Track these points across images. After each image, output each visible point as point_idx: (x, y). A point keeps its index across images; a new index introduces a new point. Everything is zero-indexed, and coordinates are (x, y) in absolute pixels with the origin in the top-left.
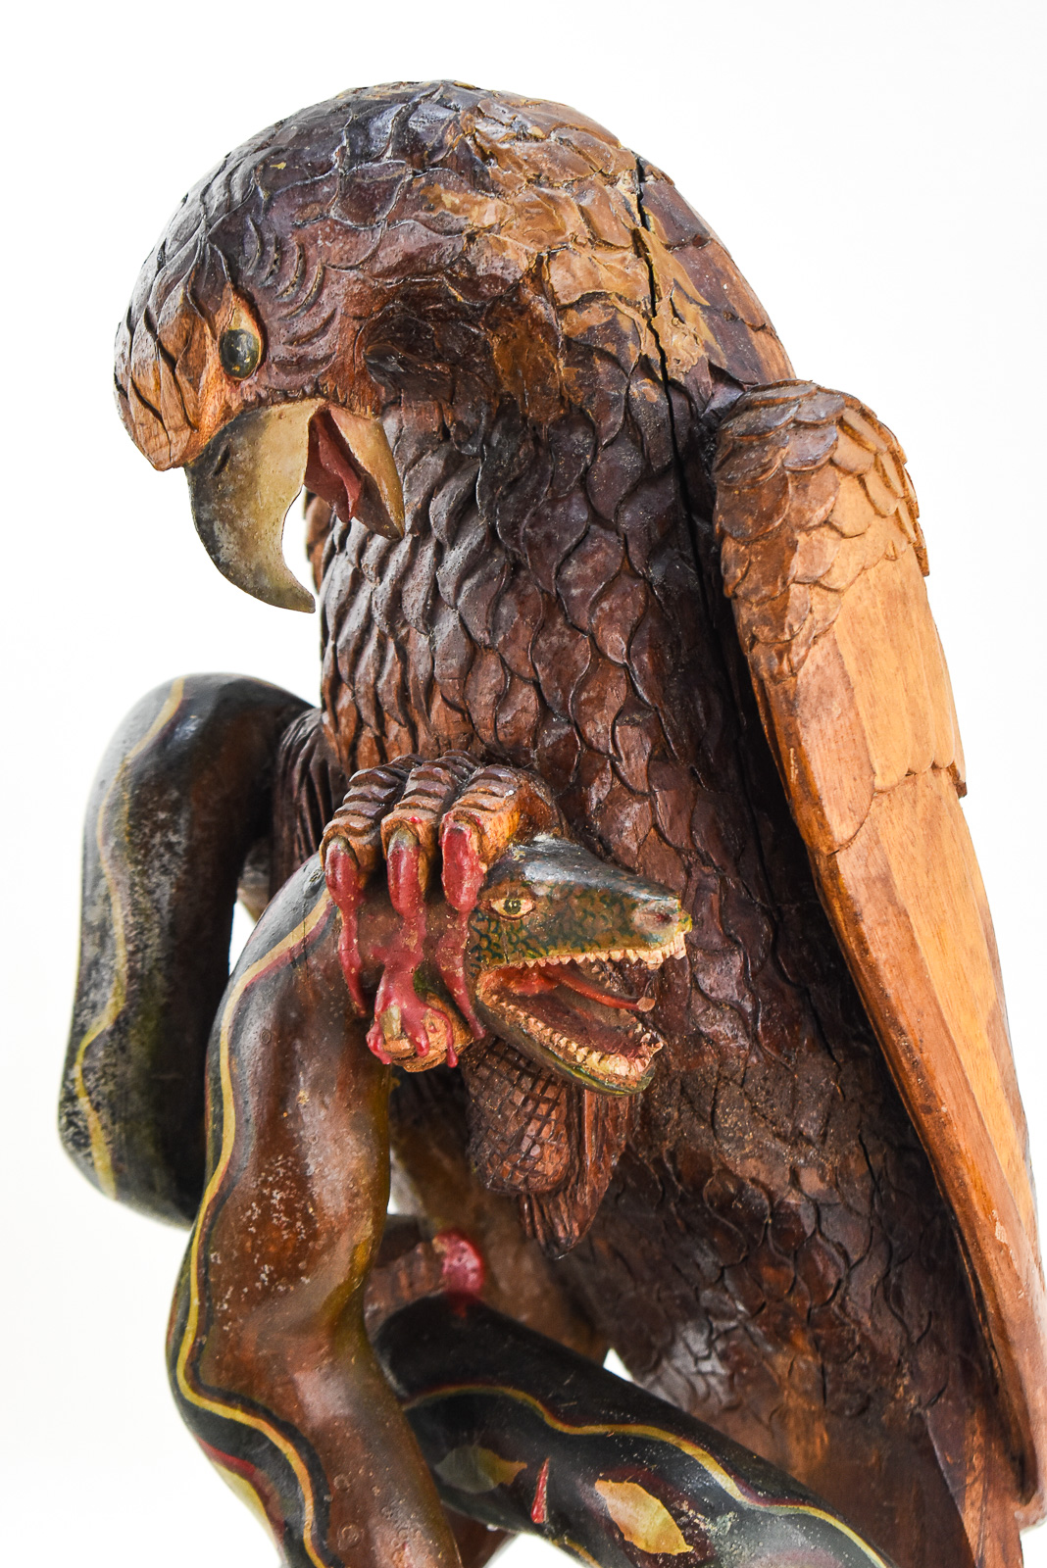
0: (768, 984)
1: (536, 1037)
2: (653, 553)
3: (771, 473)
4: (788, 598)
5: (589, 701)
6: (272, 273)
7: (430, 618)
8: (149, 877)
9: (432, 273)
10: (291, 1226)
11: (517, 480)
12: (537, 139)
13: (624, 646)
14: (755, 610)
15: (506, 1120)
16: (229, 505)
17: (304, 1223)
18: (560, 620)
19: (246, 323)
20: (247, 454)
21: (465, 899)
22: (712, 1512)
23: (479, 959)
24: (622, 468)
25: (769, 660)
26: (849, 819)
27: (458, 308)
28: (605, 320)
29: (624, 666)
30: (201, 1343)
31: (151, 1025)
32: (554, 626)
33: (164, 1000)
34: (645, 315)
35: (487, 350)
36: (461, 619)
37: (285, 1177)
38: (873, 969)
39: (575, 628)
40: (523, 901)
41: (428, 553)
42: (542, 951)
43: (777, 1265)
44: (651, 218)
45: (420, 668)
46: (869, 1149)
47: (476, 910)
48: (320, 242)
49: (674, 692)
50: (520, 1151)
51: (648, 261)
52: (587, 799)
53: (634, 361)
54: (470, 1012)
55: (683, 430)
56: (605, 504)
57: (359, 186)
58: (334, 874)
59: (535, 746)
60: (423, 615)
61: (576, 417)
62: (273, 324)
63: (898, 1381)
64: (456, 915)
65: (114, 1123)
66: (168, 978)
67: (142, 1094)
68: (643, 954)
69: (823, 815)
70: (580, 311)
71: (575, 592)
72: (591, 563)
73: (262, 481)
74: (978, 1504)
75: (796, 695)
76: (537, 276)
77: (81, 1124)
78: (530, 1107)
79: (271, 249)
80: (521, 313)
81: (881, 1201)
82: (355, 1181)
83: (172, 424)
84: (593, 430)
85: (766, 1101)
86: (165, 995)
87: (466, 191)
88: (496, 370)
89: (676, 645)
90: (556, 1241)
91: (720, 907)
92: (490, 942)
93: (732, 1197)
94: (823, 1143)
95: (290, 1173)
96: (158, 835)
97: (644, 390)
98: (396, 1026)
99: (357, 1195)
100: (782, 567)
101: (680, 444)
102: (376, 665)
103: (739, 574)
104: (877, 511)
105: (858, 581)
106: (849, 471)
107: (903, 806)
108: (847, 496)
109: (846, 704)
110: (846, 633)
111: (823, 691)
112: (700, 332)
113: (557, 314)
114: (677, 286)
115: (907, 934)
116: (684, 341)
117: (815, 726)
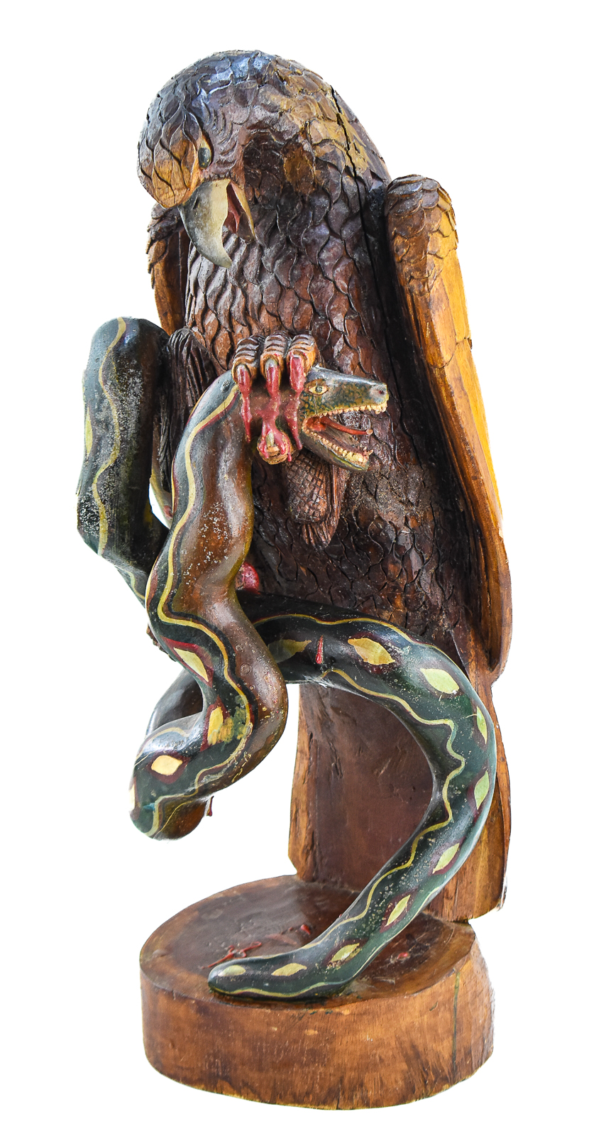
0: (398, 434)
1: (326, 446)
2: (355, 248)
3: (417, 209)
4: (426, 260)
5: (334, 309)
6: (214, 125)
7: (259, 277)
9: (266, 128)
11: (296, 218)
12: (299, 74)
13: (346, 286)
14: (412, 265)
15: (305, 487)
16: (201, 221)
18: (320, 275)
19: (206, 146)
20: (206, 200)
21: (299, 386)
22: (402, 647)
23: (304, 413)
24: (341, 212)
25: (419, 286)
26: (448, 353)
27: (274, 145)
28: (331, 151)
29: (347, 295)
30: (173, 593)
31: (130, 463)
32: (318, 278)
33: (135, 452)
34: (345, 149)
35: (281, 163)
36: (275, 277)
38: (456, 417)
39: (327, 279)
40: (323, 387)
41: (256, 251)
42: (332, 408)
43: (394, 563)
44: (342, 109)
45: (255, 298)
46: (434, 509)
47: (303, 392)
48: (229, 113)
49: (364, 307)
50: (312, 500)
51: (343, 127)
52: (332, 353)
53: (344, 168)
54: (297, 437)
55: (363, 197)
56: (335, 227)
57: (241, 91)
58: (242, 379)
59: (311, 329)
60: (255, 277)
61: (321, 191)
62: (216, 146)
63: (441, 617)
64: (294, 394)
65: (112, 509)
66: (137, 442)
67: (125, 495)
68: (374, 407)
69: (440, 350)
70: (321, 146)
71: (327, 264)
72: (332, 251)
73: (213, 212)
74: (474, 670)
75: (430, 300)
76: (304, 132)
77: (95, 511)
78: (315, 482)
79: (213, 115)
80: (298, 147)
81: (437, 533)
83: (177, 187)
84: (329, 196)
85: (397, 486)
86: (136, 450)
87: (278, 94)
88: (284, 172)
89: (364, 287)
90: (321, 543)
92: (309, 405)
93: (381, 530)
94: (417, 506)
96: (131, 379)
97: (347, 180)
98: (272, 441)
100: (425, 247)
101: (363, 203)
102: (231, 300)
103: (405, 251)
104: (452, 228)
105: (448, 256)
106: (443, 210)
107: (463, 351)
108: (443, 220)
109: (447, 305)
110: (444, 277)
111: (439, 299)
112: (365, 157)
113: (313, 147)
114: (355, 138)
115: (468, 403)
116: (360, 160)
117: (437, 313)
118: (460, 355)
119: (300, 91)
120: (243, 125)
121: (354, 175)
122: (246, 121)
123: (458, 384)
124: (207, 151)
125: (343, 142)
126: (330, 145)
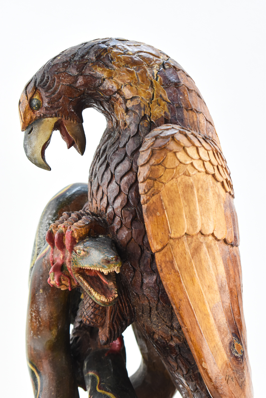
4: (145, 183)
6: (46, 84)
8: (43, 231)
10: (36, 322)
12: (130, 55)
13: (128, 189)
17: (38, 322)
20: (37, 129)
21: (69, 248)
26: (159, 244)
27: (103, 98)
28: (137, 104)
29: (127, 195)
37: (35, 310)
39: (117, 183)
40: (82, 251)
44: (159, 77)
47: (73, 252)
48: (61, 78)
51: (154, 89)
52: (114, 228)
53: (143, 115)
54: (74, 277)
57: (75, 64)
59: (106, 212)
62: (44, 97)
68: (103, 270)
70: (131, 101)
72: (123, 167)
79: (47, 79)
80: (117, 100)
82: (52, 315)
84: (130, 132)
85: (164, 316)
87: (104, 67)
91: (151, 262)
95: (36, 309)
97: (144, 123)
99: (52, 318)
104: (181, 162)
105: (172, 180)
106: (171, 151)
107: (183, 243)
108: (169, 157)
109: (162, 213)
110: (165, 194)
111: (155, 209)
112: (164, 109)
113: (126, 101)
114: (161, 96)
115: (178, 278)
116: (158, 111)
117: (150, 217)
118: (179, 246)
119: (123, 66)
120: (70, 86)
121: (149, 120)
122: (73, 83)
123: (169, 264)
124: (36, 100)
125: (148, 99)
126: (138, 101)
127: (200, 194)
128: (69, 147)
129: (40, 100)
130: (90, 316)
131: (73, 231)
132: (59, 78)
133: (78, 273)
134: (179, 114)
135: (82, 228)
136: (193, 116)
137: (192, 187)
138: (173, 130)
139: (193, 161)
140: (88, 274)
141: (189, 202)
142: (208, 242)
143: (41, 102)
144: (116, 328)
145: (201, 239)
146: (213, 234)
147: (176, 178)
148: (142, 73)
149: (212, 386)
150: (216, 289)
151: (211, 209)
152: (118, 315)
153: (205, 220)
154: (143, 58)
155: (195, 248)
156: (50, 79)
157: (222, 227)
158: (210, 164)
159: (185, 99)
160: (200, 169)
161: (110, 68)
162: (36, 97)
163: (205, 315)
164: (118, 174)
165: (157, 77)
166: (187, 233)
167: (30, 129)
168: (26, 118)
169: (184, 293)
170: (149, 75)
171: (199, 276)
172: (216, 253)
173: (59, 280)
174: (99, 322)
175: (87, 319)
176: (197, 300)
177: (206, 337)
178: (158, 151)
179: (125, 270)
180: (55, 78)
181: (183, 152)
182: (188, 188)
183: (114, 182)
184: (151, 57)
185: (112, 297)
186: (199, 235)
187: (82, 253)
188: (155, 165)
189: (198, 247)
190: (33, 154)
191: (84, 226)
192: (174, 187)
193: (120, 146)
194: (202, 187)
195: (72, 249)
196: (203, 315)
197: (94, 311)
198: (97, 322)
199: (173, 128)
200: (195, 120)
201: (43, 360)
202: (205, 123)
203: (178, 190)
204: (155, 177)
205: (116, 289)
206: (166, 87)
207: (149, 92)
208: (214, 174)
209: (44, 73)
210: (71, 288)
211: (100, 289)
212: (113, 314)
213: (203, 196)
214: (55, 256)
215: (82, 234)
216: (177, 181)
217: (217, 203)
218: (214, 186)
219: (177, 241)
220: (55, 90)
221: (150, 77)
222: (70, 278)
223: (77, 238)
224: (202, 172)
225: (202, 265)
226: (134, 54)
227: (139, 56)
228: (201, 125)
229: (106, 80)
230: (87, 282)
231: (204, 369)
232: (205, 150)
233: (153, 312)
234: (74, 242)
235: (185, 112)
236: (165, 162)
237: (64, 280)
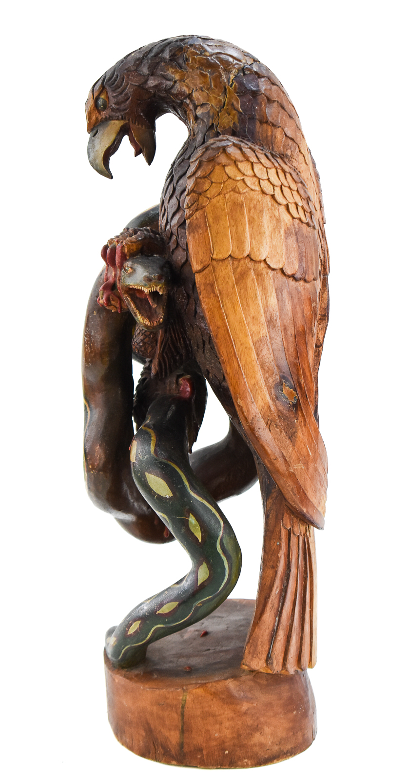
6: (114, 83)
10: (87, 348)
26: (199, 265)
28: (206, 111)
34: (218, 111)
37: (88, 334)
48: (130, 77)
51: (227, 96)
62: (111, 97)
69: (192, 261)
70: (201, 107)
76: (192, 96)
87: (177, 68)
104: (229, 178)
105: (219, 196)
106: (219, 164)
107: (227, 266)
108: (217, 171)
109: (204, 231)
110: (210, 211)
111: (197, 225)
112: (234, 120)
113: (196, 107)
114: (233, 105)
115: (218, 303)
116: (227, 121)
117: (192, 234)
118: (222, 269)
119: (197, 68)
120: (139, 86)
121: (216, 130)
122: (142, 84)
123: (209, 288)
124: (102, 100)
125: (218, 107)
126: (207, 108)
127: (251, 215)
128: (136, 155)
129: (107, 100)
130: (139, 343)
131: (123, 246)
132: (128, 77)
133: (127, 294)
134: (250, 126)
135: (134, 244)
136: (267, 130)
137: (242, 206)
138: (227, 141)
139: (244, 177)
140: (138, 296)
141: (236, 222)
142: (259, 269)
143: (108, 102)
144: (167, 362)
145: (250, 265)
146: (265, 260)
147: (224, 195)
148: (216, 77)
149: (248, 427)
150: (263, 322)
151: (265, 233)
152: (169, 345)
153: (256, 244)
154: (221, 60)
155: (241, 274)
156: (119, 77)
157: (279, 255)
158: (269, 183)
159: (261, 110)
160: (253, 187)
161: (183, 70)
162: (103, 96)
163: (246, 347)
164: (179, 188)
165: (233, 83)
166: (232, 255)
167: (94, 131)
168: (91, 119)
169: (223, 320)
170: (224, 80)
171: (242, 304)
172: (267, 283)
173: (108, 300)
174: (149, 351)
175: (136, 347)
176: (238, 330)
177: (245, 372)
178: (206, 163)
179: (179, 296)
180: (124, 77)
181: (235, 166)
182: (237, 206)
183: (174, 197)
184: (231, 59)
185: (157, 322)
186: (247, 260)
187: (130, 270)
188: (201, 178)
189: (244, 273)
190: (95, 160)
191: (136, 241)
192: (221, 203)
193: (186, 158)
194: (255, 208)
195: (121, 267)
196: (244, 348)
197: (144, 339)
198: (147, 352)
199: (227, 139)
200: (269, 134)
201: (96, 394)
202: (284, 139)
203: (224, 208)
204: (200, 191)
205: (163, 314)
206: (242, 95)
207: (219, 99)
208: (274, 195)
209: (114, 71)
210: (121, 311)
211: (146, 312)
212: (163, 344)
213: (256, 217)
214: (109, 275)
215: (133, 250)
216: (225, 198)
217: (274, 227)
218: (273, 208)
219: (220, 263)
220: (123, 91)
221: (225, 83)
222: (120, 299)
223: (128, 254)
224: (256, 191)
225: (247, 292)
226: (211, 56)
227: (217, 58)
228: (276, 141)
229: (177, 82)
230: (135, 303)
231: (239, 406)
232: (263, 167)
233: (206, 346)
234: (124, 258)
235: (258, 124)
236: (211, 175)
237: (113, 300)
